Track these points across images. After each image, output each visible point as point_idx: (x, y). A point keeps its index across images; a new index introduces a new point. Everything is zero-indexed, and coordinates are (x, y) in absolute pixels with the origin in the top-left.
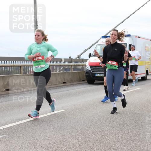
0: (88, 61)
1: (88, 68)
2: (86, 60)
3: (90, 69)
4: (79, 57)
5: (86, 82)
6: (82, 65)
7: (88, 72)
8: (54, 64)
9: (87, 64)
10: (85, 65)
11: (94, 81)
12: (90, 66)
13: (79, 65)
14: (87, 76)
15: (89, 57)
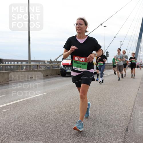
0: (62, 62)
1: (62, 66)
2: (61, 62)
3: (63, 67)
4: (56, 59)
5: (61, 75)
6: (58, 65)
7: (62, 69)
8: (41, 64)
9: (61, 64)
10: (60, 65)
11: (66, 75)
12: (63, 65)
13: (56, 65)
14: (61, 72)
15: (63, 60)
